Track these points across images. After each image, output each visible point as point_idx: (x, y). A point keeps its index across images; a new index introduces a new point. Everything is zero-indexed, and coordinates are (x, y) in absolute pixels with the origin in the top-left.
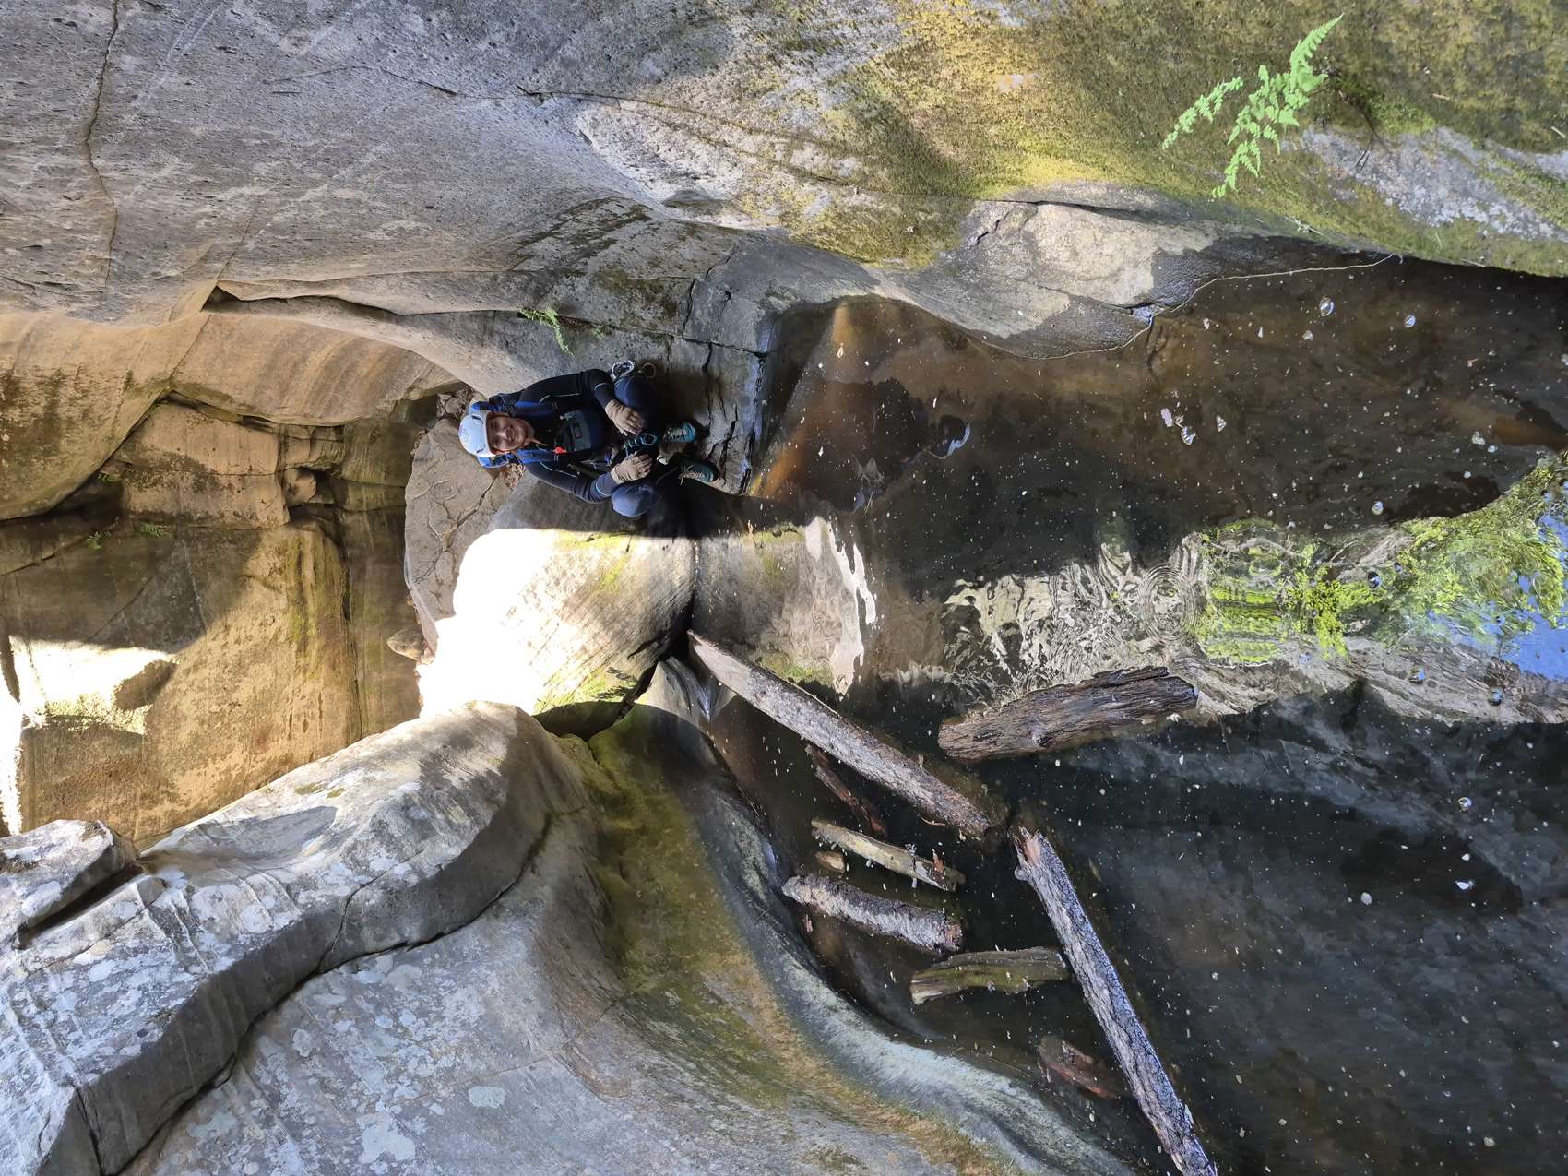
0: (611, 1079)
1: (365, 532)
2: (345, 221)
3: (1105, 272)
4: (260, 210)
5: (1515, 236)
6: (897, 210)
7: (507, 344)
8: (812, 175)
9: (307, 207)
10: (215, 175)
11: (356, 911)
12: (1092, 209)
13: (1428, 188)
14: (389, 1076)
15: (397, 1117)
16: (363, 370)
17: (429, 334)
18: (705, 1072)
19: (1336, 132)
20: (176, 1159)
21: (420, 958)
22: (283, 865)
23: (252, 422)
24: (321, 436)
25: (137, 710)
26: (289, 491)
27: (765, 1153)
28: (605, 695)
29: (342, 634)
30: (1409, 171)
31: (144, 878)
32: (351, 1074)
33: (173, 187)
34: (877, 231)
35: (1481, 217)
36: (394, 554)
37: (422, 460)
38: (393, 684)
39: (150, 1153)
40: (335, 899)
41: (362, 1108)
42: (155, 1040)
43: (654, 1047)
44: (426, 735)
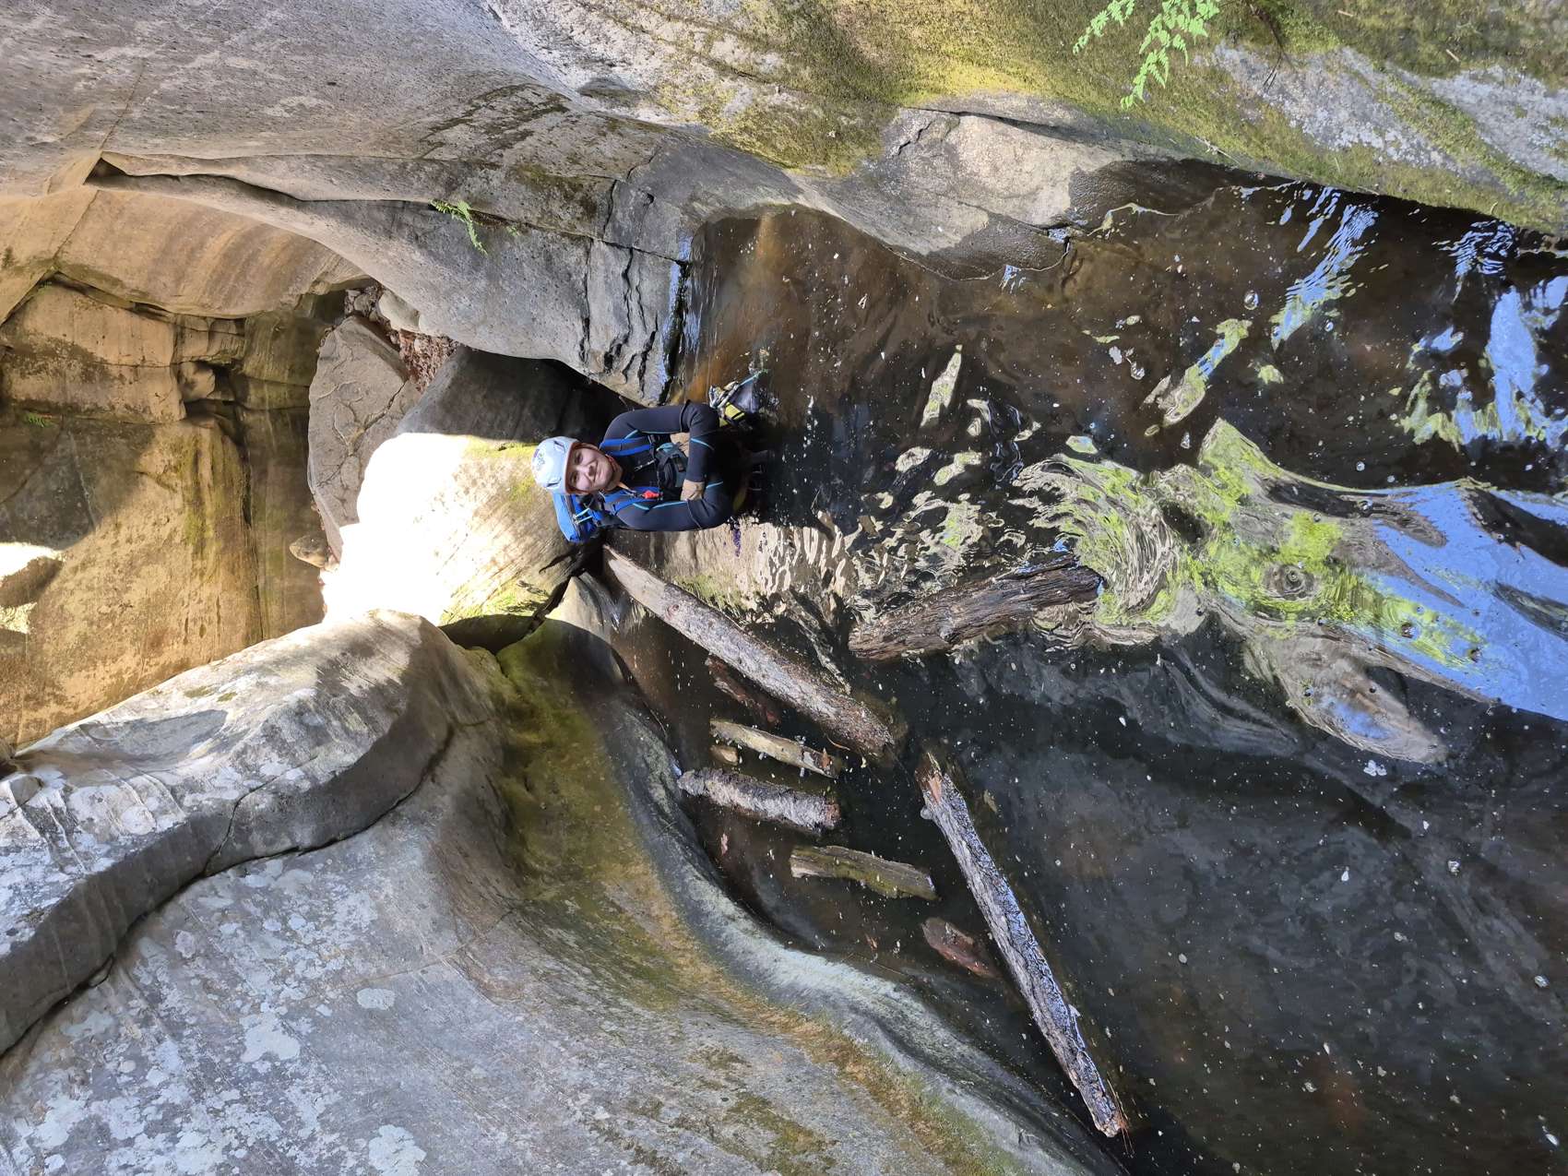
0: (504, 982)
1: (267, 432)
2: (240, 94)
3: (1023, 190)
4: (145, 75)
5: (1407, 163)
6: (818, 112)
7: (417, 238)
8: (733, 70)
9: (197, 75)
10: (93, 32)
11: (245, 814)
12: (1014, 123)
13: (1331, 111)
14: (275, 979)
15: (281, 1017)
16: (265, 260)
17: (333, 222)
18: (599, 976)
19: (1247, 49)
20: (48, 1057)
21: (312, 863)
22: (169, 767)
23: (145, 309)
24: (220, 329)
25: (20, 608)
26: (185, 385)
27: (654, 1052)
28: (515, 608)
29: (241, 538)
30: (1313, 92)
31: (18, 776)
32: (236, 975)
33: (47, 42)
34: (799, 135)
35: (1378, 143)
36: (297, 456)
37: (327, 358)
38: (297, 591)
39: (20, 1050)
40: (223, 803)
41: (246, 1009)
42: (25, 939)
43: (549, 953)
44: (325, 642)
